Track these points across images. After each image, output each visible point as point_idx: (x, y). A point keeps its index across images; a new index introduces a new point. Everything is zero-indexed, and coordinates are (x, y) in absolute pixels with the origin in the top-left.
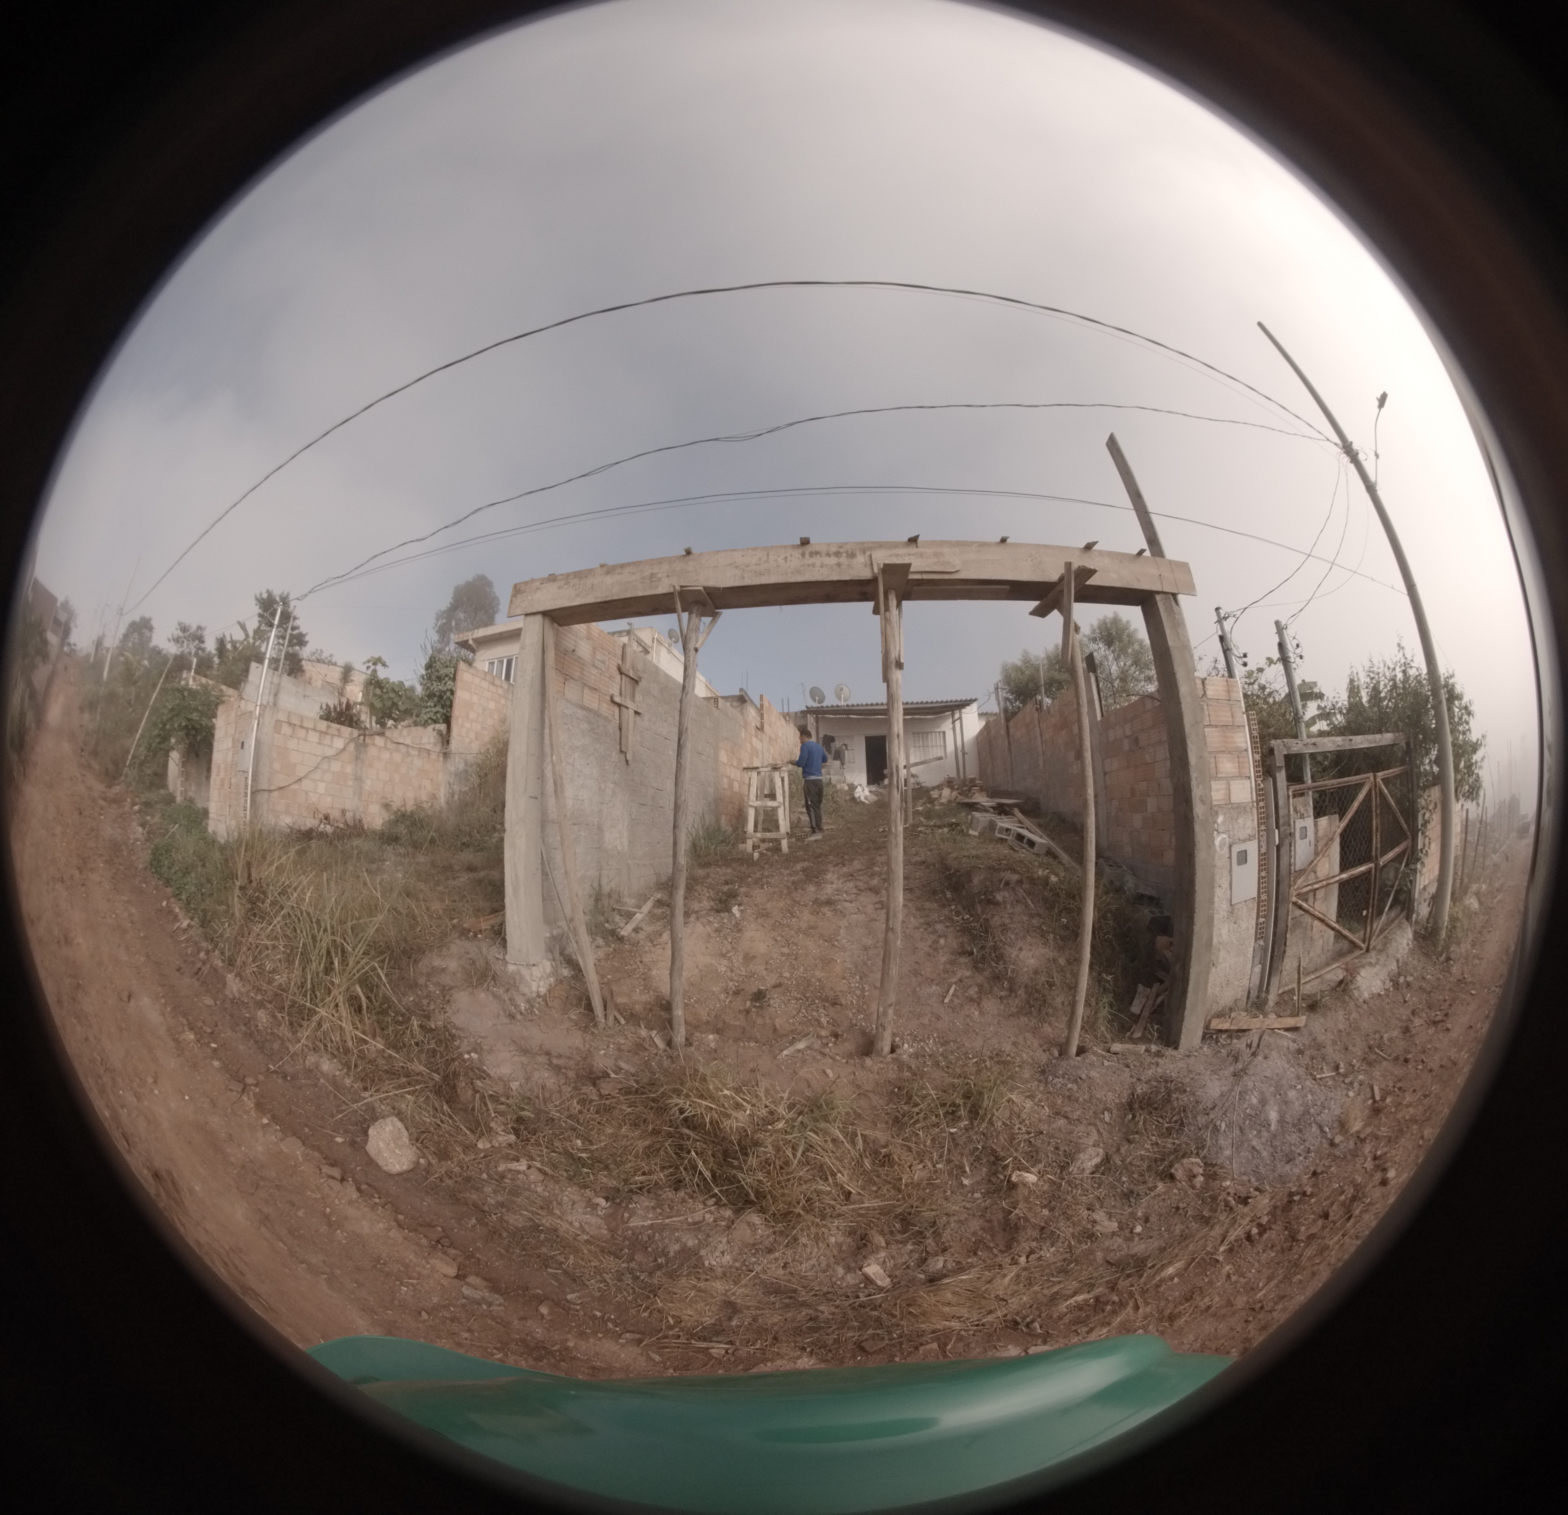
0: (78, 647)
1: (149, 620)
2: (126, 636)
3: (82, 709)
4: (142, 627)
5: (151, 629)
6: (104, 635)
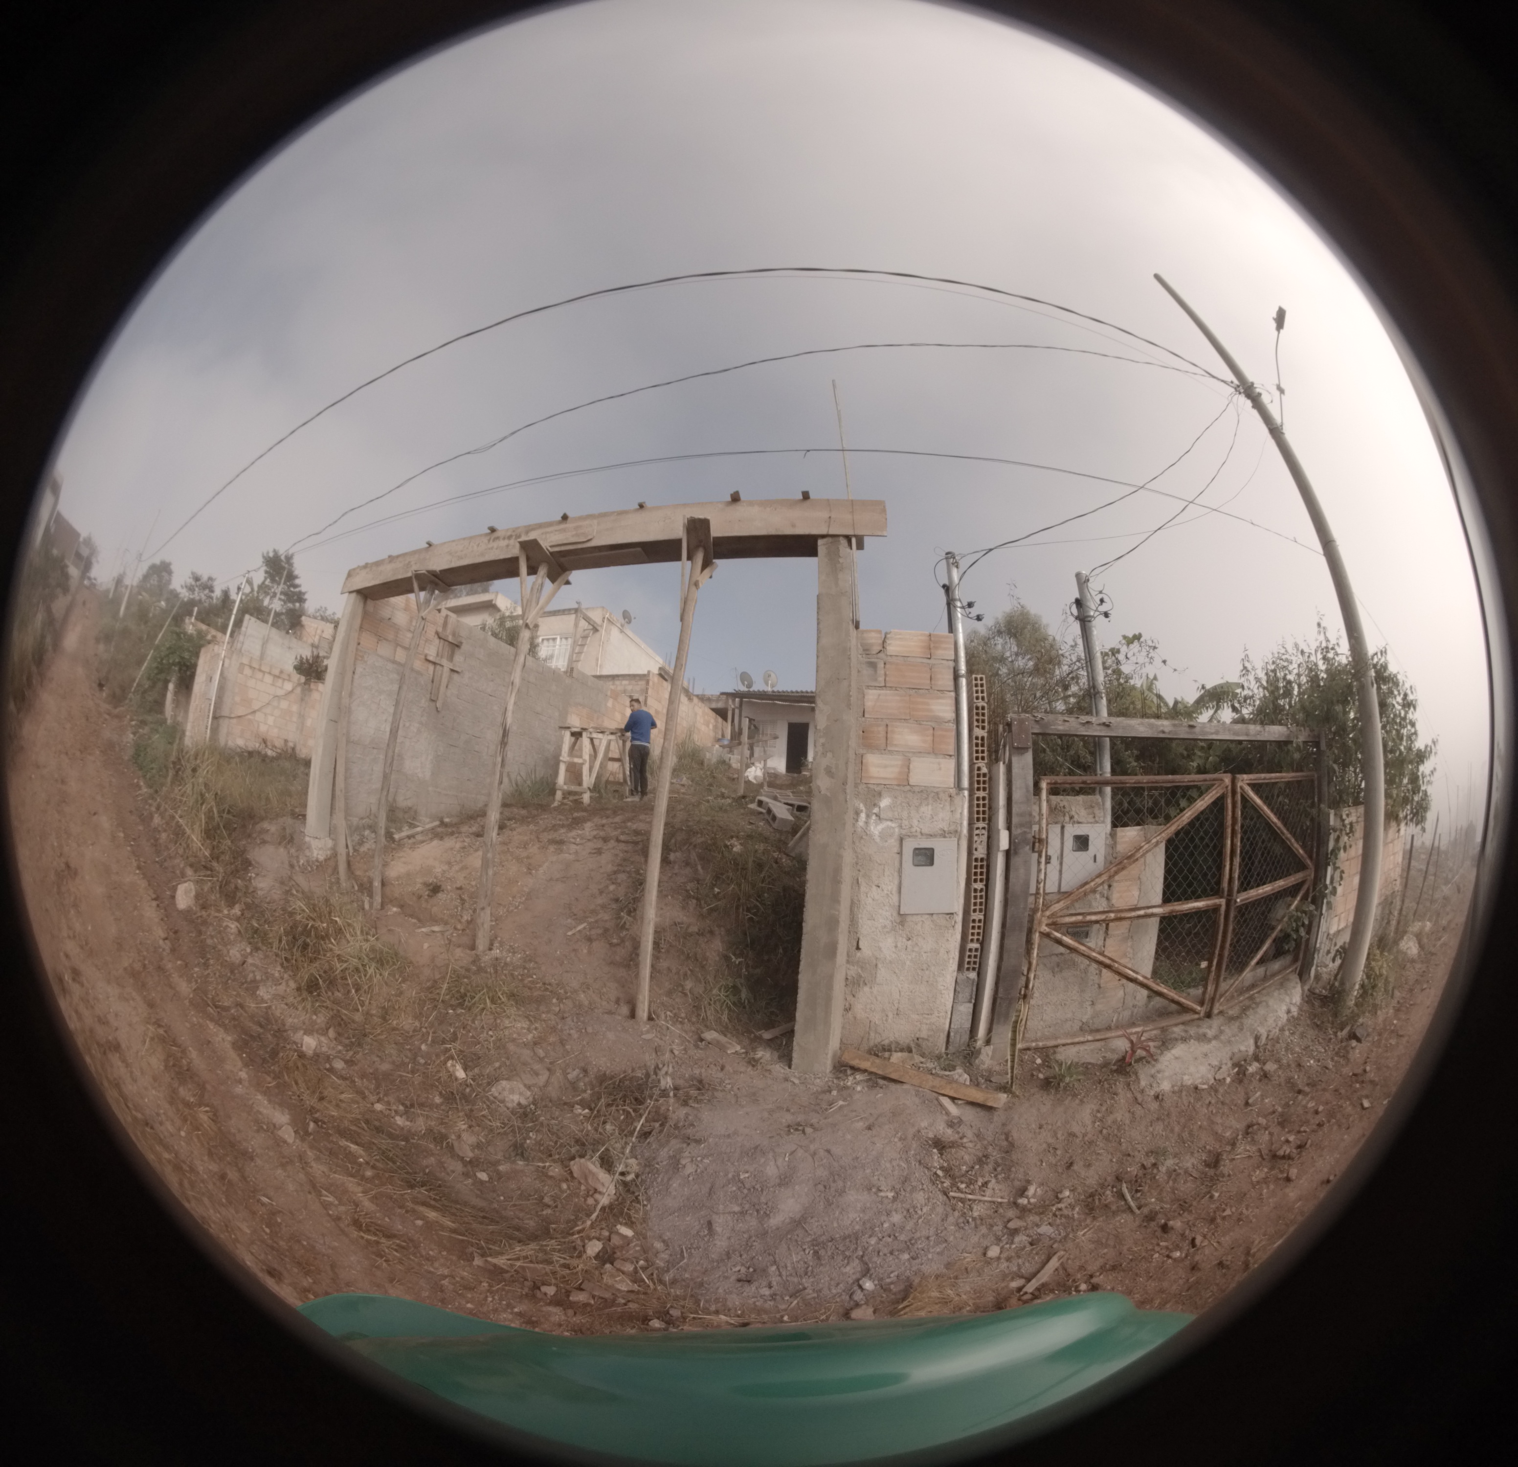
0: (99, 581)
1: (169, 564)
2: (146, 577)
3: (98, 640)
4: (162, 570)
5: (170, 573)
6: (124, 573)
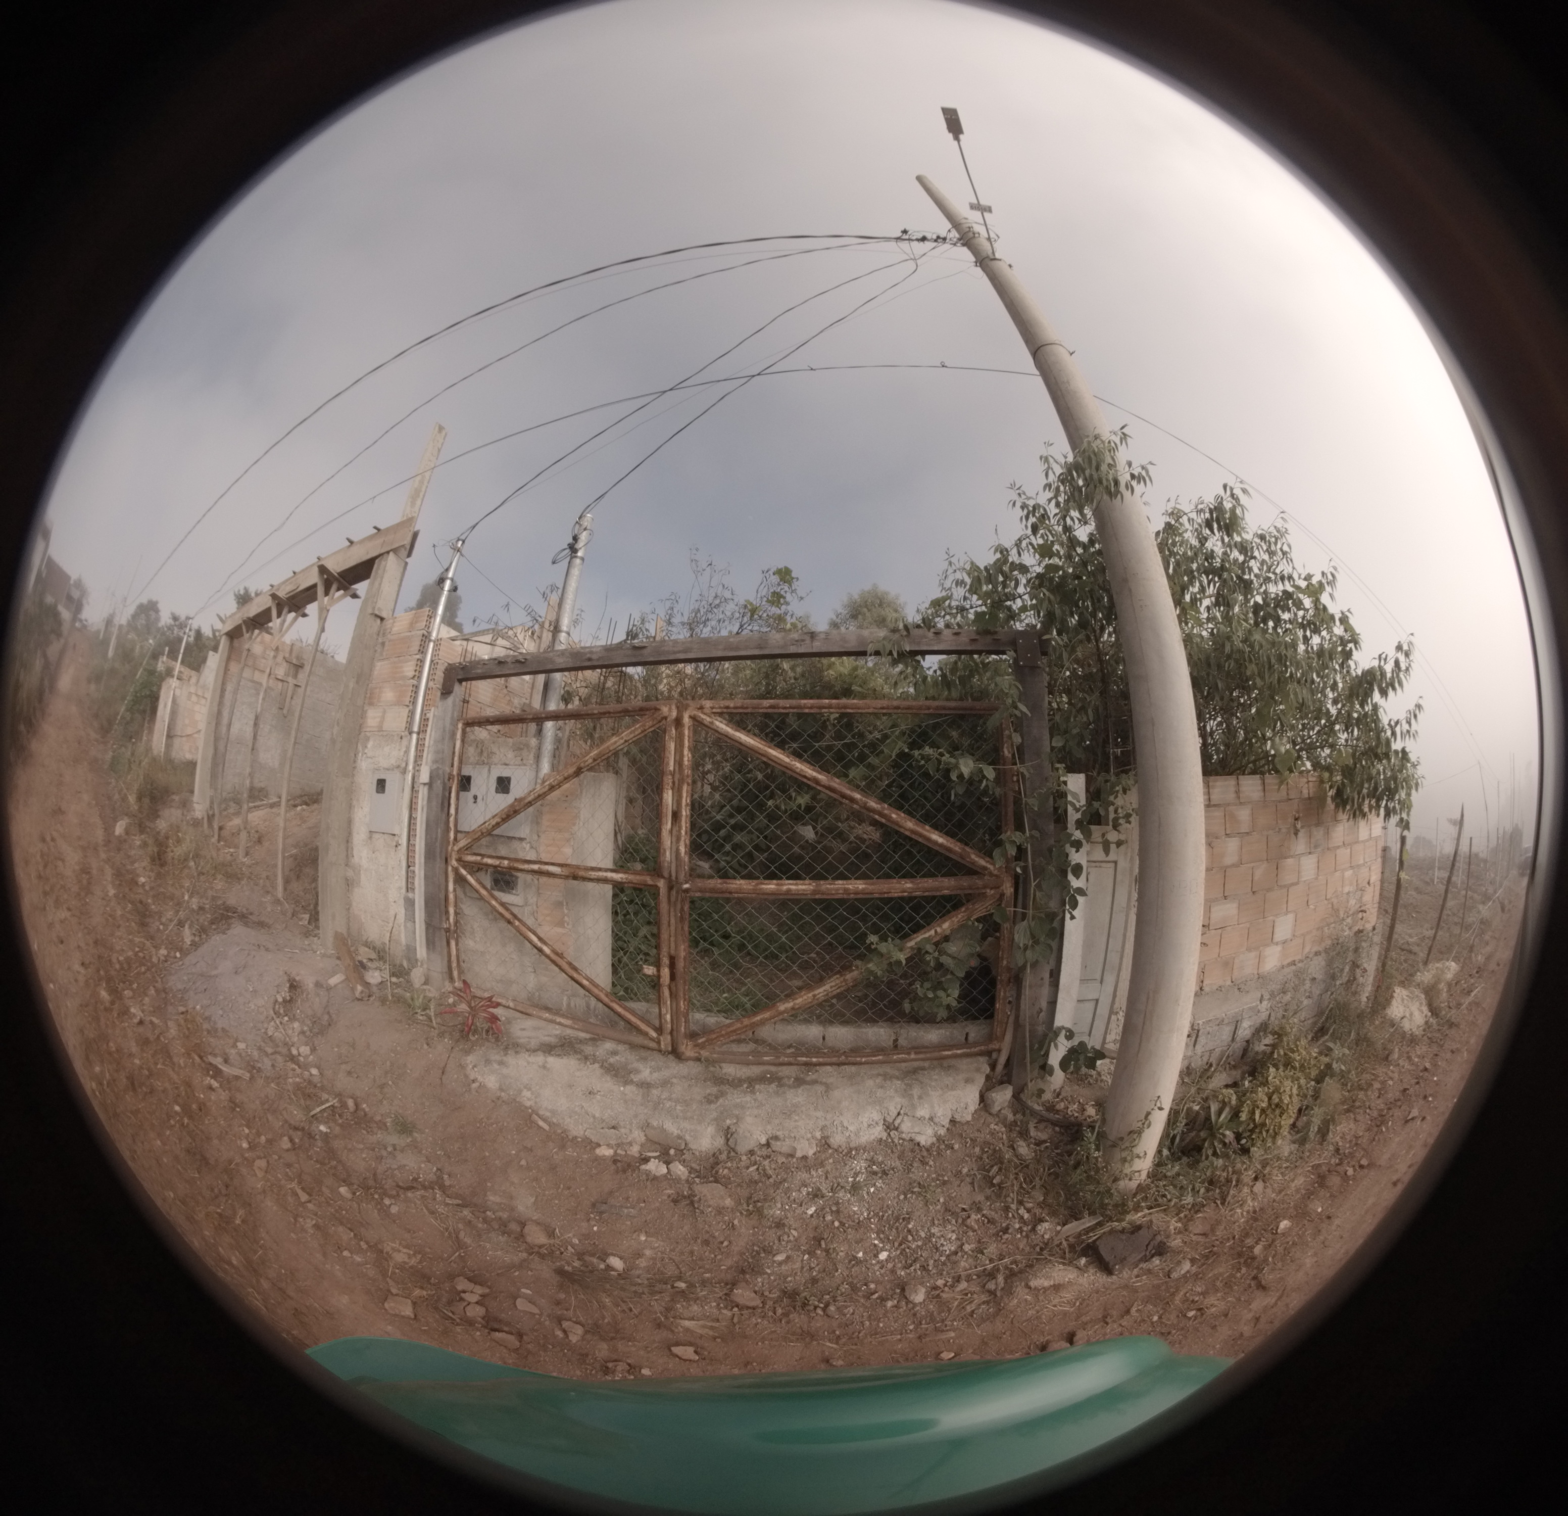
0: (89, 623)
1: (157, 603)
2: (135, 616)
4: (149, 609)
5: (157, 611)
6: (114, 614)
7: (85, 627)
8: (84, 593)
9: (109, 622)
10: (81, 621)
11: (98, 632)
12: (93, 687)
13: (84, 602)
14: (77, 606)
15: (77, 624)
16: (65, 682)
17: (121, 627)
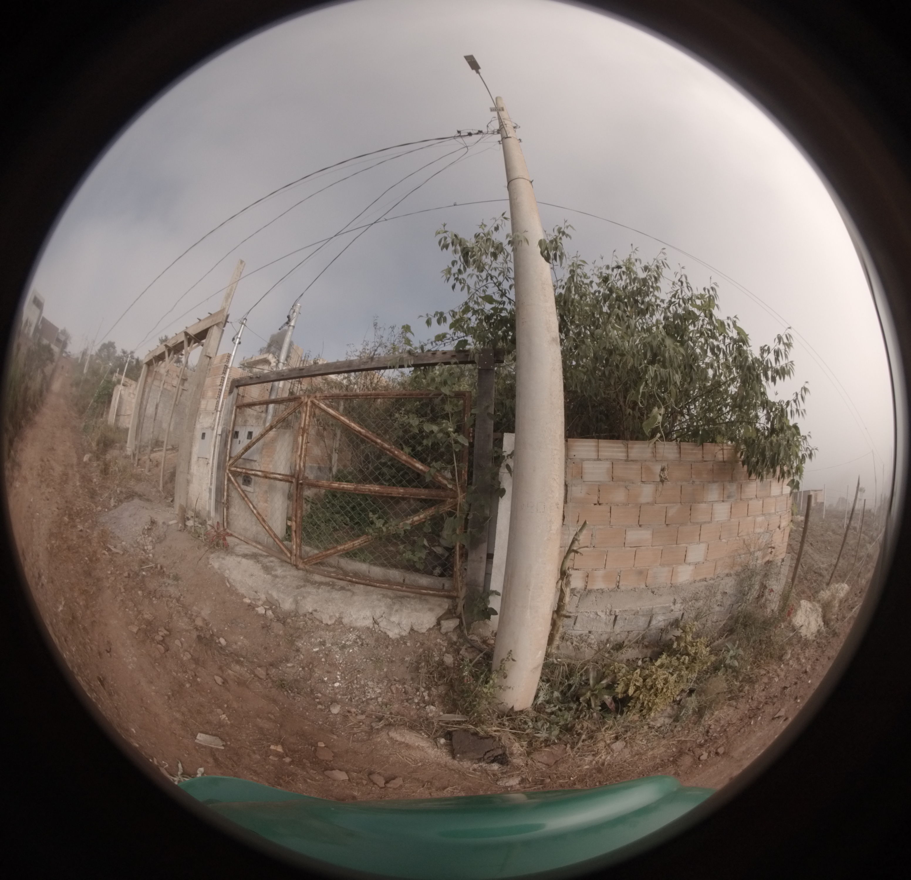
0: (72, 353)
2: (101, 350)
3: (72, 385)
4: (110, 346)
6: (87, 349)
7: (69, 356)
8: (67, 337)
9: (84, 354)
10: (66, 353)
11: (78, 359)
12: (74, 389)
13: (68, 342)
14: (63, 345)
15: (64, 355)
16: (56, 386)
17: (92, 356)
